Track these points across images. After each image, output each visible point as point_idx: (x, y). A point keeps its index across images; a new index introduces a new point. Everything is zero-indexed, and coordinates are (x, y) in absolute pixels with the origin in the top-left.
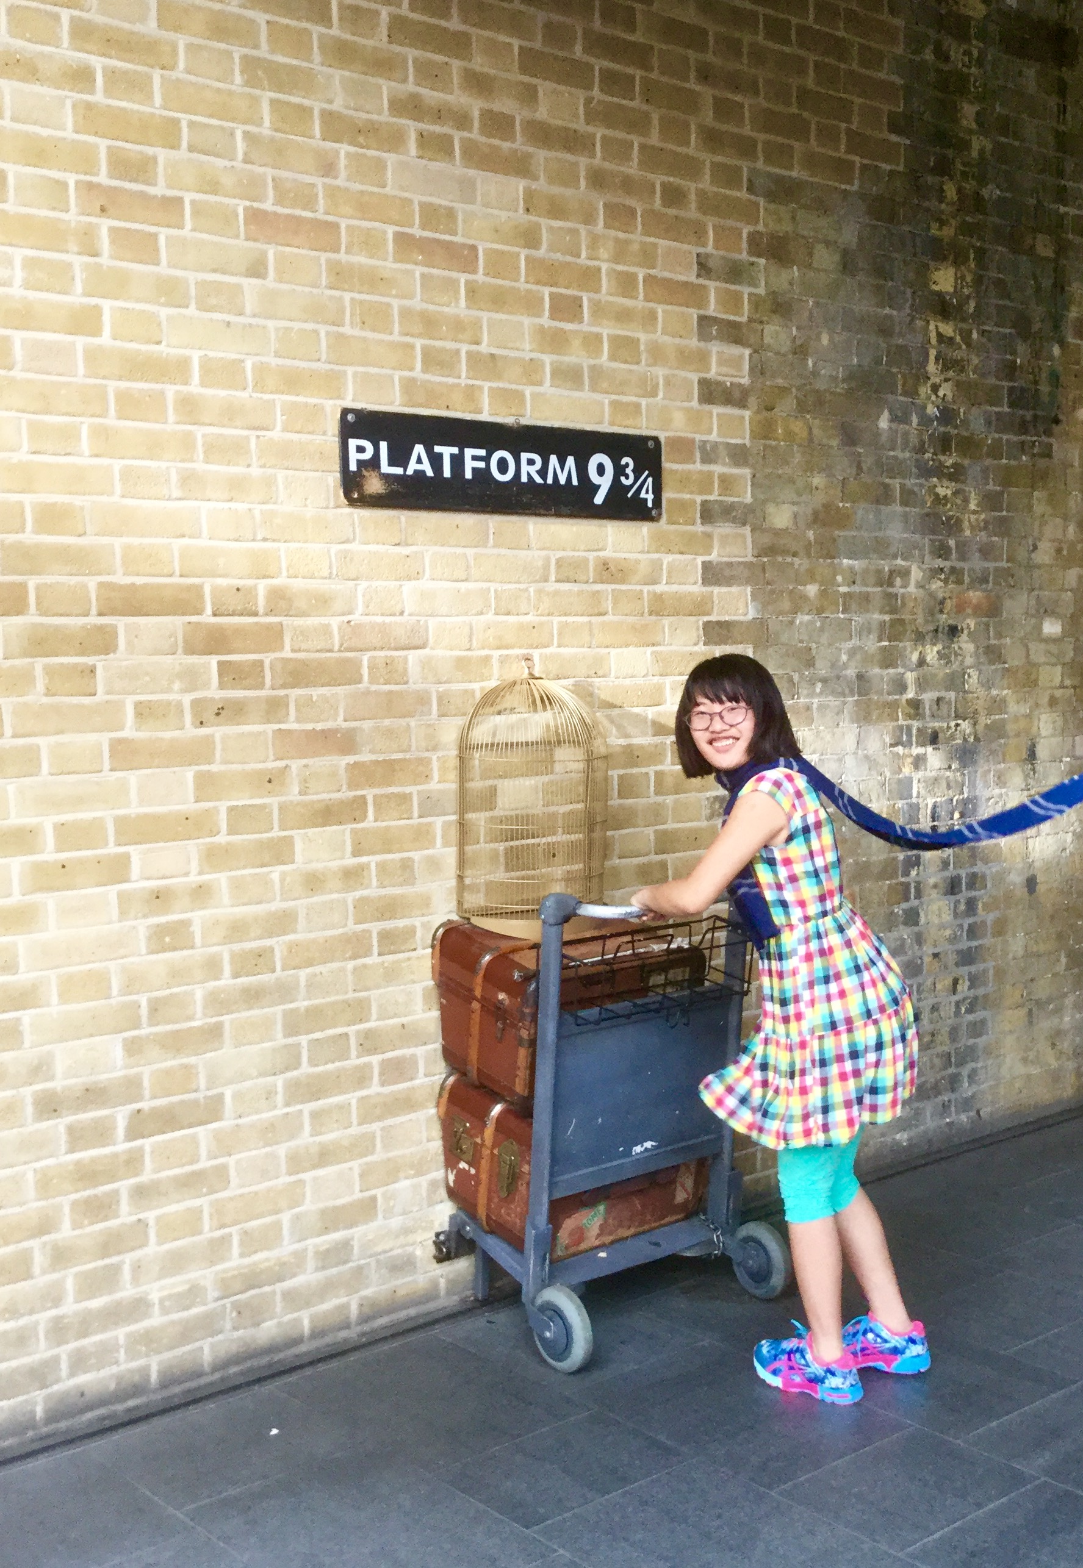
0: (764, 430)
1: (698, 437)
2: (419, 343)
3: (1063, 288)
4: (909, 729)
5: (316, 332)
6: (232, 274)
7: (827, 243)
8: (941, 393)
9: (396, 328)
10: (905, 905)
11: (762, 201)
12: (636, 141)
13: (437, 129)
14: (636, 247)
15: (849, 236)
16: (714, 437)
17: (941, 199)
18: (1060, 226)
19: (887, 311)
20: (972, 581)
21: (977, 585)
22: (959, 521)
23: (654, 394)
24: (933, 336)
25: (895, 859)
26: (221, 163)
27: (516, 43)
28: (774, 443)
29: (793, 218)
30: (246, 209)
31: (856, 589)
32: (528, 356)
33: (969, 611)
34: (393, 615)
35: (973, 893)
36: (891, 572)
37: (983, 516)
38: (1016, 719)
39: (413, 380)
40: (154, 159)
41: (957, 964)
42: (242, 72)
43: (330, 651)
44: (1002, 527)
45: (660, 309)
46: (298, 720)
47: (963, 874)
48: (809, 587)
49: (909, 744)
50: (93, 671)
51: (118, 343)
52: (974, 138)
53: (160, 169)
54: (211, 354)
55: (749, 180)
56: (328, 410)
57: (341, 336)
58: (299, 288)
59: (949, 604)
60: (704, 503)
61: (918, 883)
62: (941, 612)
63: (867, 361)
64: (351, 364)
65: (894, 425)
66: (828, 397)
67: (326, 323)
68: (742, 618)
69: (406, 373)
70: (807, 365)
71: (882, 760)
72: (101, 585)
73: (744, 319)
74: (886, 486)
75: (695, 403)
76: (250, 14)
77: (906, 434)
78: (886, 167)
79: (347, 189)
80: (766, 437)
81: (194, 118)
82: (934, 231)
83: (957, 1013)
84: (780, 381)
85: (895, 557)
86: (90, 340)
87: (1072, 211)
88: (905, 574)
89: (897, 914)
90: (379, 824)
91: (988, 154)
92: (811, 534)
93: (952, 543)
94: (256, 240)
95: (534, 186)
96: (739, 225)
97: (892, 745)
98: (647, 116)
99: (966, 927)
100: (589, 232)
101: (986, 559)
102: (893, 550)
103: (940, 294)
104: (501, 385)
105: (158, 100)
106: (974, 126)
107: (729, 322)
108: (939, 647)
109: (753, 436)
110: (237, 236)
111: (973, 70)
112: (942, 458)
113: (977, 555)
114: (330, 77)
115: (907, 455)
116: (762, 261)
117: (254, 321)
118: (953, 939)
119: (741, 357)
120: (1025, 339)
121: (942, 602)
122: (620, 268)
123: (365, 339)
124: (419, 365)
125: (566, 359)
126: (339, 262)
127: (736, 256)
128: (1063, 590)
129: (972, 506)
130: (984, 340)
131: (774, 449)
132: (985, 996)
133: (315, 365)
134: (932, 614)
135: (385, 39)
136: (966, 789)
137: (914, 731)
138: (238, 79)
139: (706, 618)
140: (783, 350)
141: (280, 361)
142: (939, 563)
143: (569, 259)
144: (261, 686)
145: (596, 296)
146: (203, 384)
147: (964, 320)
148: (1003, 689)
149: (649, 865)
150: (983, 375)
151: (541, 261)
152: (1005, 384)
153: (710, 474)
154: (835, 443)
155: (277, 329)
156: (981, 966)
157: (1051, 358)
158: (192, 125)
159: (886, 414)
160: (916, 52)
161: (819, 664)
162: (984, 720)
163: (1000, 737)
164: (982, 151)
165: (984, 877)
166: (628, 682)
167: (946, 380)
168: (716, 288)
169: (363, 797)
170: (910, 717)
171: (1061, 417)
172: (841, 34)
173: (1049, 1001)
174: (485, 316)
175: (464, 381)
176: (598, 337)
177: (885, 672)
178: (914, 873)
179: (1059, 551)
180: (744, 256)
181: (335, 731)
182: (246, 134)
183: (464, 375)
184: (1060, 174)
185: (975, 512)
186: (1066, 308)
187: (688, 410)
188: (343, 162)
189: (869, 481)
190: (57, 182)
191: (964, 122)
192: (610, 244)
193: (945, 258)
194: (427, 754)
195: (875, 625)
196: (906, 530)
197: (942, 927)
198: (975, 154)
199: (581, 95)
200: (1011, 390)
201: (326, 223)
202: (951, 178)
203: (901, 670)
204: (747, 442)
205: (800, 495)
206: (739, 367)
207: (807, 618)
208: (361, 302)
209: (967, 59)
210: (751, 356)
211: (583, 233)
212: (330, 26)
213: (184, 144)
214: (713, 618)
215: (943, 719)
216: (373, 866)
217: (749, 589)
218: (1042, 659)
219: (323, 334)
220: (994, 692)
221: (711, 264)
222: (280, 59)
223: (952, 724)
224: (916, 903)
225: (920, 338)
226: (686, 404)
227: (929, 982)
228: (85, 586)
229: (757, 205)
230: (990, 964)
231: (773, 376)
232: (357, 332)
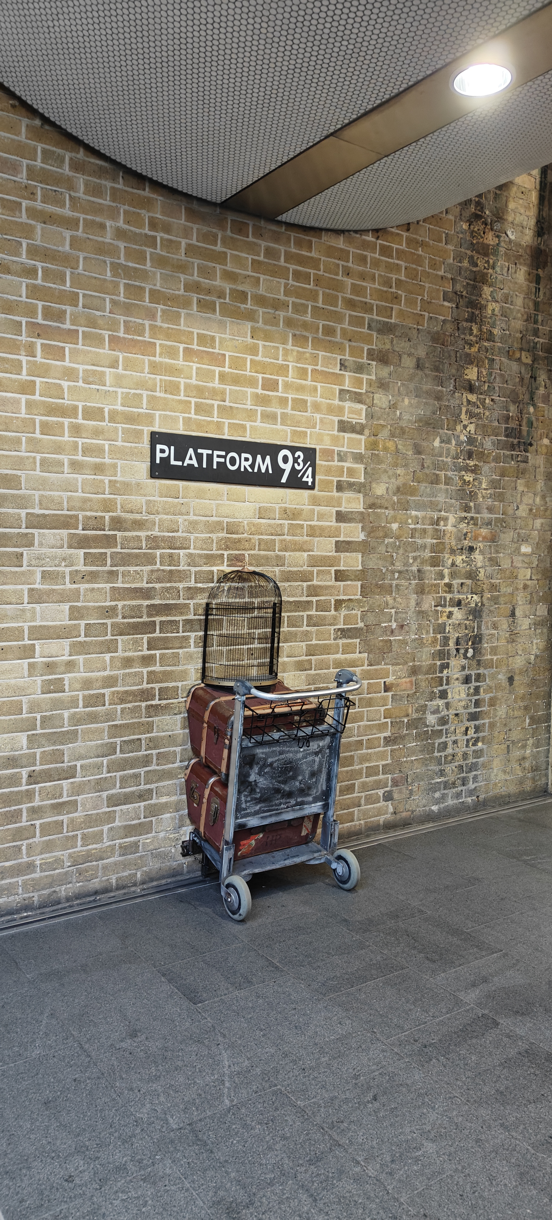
0: (373, 446)
1: (336, 449)
2: (193, 400)
3: (535, 379)
4: (445, 598)
5: (141, 395)
6: (101, 366)
7: (409, 355)
8: (468, 429)
9: (182, 393)
10: (440, 688)
11: (375, 334)
12: (310, 304)
13: (207, 298)
14: (308, 355)
15: (421, 352)
16: (345, 449)
17: (471, 334)
18: (535, 348)
19: (440, 388)
20: (483, 524)
21: (485, 526)
22: (476, 494)
23: (315, 427)
24: (465, 400)
25: (435, 664)
26: (98, 313)
27: (250, 257)
28: (376, 452)
29: (392, 342)
30: (109, 335)
31: (418, 526)
32: (250, 407)
33: (480, 539)
34: (173, 532)
35: (478, 684)
36: (438, 518)
37: (489, 492)
38: (504, 595)
39: (190, 418)
40: (65, 312)
41: (468, 720)
42: (111, 271)
43: (141, 548)
44: (501, 498)
45: (319, 385)
46: (123, 582)
47: (473, 673)
48: (393, 525)
49: (445, 606)
50: (22, 555)
51: (43, 399)
52: (489, 304)
53: (68, 316)
54: (88, 404)
55: (369, 324)
56: (145, 432)
57: (155, 397)
58: (134, 373)
59: (469, 535)
60: (338, 482)
61: (448, 677)
62: (465, 539)
63: (428, 413)
64: (158, 410)
65: (443, 445)
66: (407, 430)
67: (146, 390)
68: (357, 540)
69: (187, 415)
70: (396, 415)
71: (430, 613)
72: (27, 514)
73: (364, 391)
74: (437, 475)
75: (336, 433)
76: (115, 242)
77: (448, 449)
78: (443, 318)
79: (161, 327)
80: (373, 450)
81: (86, 292)
82: (467, 350)
83: (467, 746)
84: (382, 422)
85: (440, 511)
86: (28, 397)
87: (541, 340)
88: (446, 519)
89: (435, 693)
90: (162, 635)
91: (496, 312)
92: (395, 498)
93: (472, 504)
94: (114, 350)
95: (257, 325)
96: (362, 345)
97: (435, 606)
98: (317, 292)
99: (473, 701)
100: (284, 348)
101: (491, 513)
102: (439, 508)
103: (469, 381)
104: (235, 421)
105: (68, 284)
106: (490, 298)
107: (356, 392)
108: (464, 557)
109: (366, 449)
110: (104, 349)
111: (490, 271)
112: (468, 461)
113: (486, 511)
114: (155, 274)
115: (449, 460)
116: (374, 363)
117: (111, 389)
118: (466, 707)
119: (361, 410)
120: (514, 402)
121: (466, 534)
122: (299, 365)
123: (165, 399)
124: (193, 411)
125: (269, 409)
126: (155, 362)
127: (360, 360)
128: (533, 529)
129: (484, 486)
130: (492, 403)
131: (378, 455)
132: (484, 737)
133: (140, 410)
134: (460, 540)
135: (183, 255)
136: (476, 630)
137: (448, 599)
138: (109, 274)
139: (337, 539)
140: (384, 406)
141: (123, 408)
142: (464, 514)
143: (272, 361)
144: (105, 565)
145: (286, 379)
146: (84, 419)
147: (481, 394)
148: (497, 579)
149: (303, 661)
150: (491, 421)
151: (259, 362)
152: (504, 426)
153: (343, 467)
154: (410, 453)
155: (122, 393)
156: (482, 722)
157: (529, 413)
158: (84, 295)
159: (438, 439)
160: (460, 262)
161: (397, 564)
162: (487, 595)
163: (495, 604)
164: (494, 310)
165: (484, 675)
166: (295, 569)
167: (471, 423)
168: (349, 376)
169: (154, 622)
170: (446, 592)
171: (535, 443)
172: (420, 253)
173: (518, 742)
174: (228, 388)
175: (215, 419)
176: (286, 399)
177: (432, 569)
178: (445, 672)
179: (531, 510)
180: (365, 360)
181: (141, 589)
182: (111, 300)
183: (215, 415)
184: (536, 322)
185: (485, 489)
186: (537, 389)
187: (331, 435)
188: (159, 314)
189: (428, 472)
190: (17, 322)
191: (484, 296)
192: (295, 354)
193: (471, 363)
194: (188, 602)
195: (428, 546)
196: (446, 497)
197: (460, 701)
198: (490, 312)
199: (283, 281)
200: (506, 429)
201: (150, 342)
202: (476, 324)
203: (441, 568)
204: (363, 451)
205: (389, 478)
206: (360, 415)
207: (391, 540)
208: (165, 380)
209: (486, 265)
210: (366, 410)
211: (281, 349)
212: (156, 248)
213: (81, 304)
214: (341, 539)
215: (463, 593)
216: (158, 655)
217: (360, 525)
218: (520, 565)
219: (145, 396)
220: (493, 581)
221: (346, 364)
222: (130, 264)
223: (469, 596)
224: (447, 687)
225: (457, 402)
226: (331, 432)
227: (453, 728)
228: (19, 515)
229: (372, 335)
230: (487, 721)
231: (379, 419)
232: (162, 395)
